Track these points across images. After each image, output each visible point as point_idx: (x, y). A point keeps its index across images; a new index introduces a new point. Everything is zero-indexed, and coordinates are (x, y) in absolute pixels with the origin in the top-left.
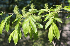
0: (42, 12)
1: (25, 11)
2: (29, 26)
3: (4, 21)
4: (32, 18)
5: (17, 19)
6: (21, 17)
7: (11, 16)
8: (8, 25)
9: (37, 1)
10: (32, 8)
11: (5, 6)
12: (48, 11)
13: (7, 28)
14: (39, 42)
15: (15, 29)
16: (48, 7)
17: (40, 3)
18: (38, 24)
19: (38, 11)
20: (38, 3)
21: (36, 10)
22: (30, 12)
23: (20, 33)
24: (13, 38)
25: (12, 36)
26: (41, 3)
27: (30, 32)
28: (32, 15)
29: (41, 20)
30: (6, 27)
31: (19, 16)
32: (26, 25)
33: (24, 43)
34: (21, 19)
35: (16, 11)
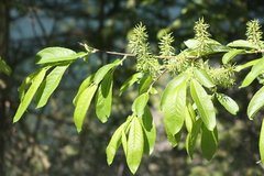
0: (236, 52)
1: (172, 44)
2: (187, 105)
3: (92, 81)
4: (199, 73)
5: (140, 75)
6: (156, 66)
7: (119, 62)
8: (105, 96)
9: (208, 9)
10: (198, 35)
11: (82, 22)
12: (259, 50)
13: (101, 107)
14: (211, 167)
15: (131, 113)
16: (258, 35)
17: (220, 16)
18: (220, 96)
19: (222, 47)
20: (214, 16)
21: (212, 41)
22: (190, 50)
23: (149, 130)
24: (125, 146)
25: (120, 140)
26: (224, 16)
27: (190, 126)
28: (196, 60)
29: (232, 81)
30: (98, 104)
31: (147, 63)
32: (174, 98)
33: (153, 167)
34: (157, 74)
35: (139, 44)
